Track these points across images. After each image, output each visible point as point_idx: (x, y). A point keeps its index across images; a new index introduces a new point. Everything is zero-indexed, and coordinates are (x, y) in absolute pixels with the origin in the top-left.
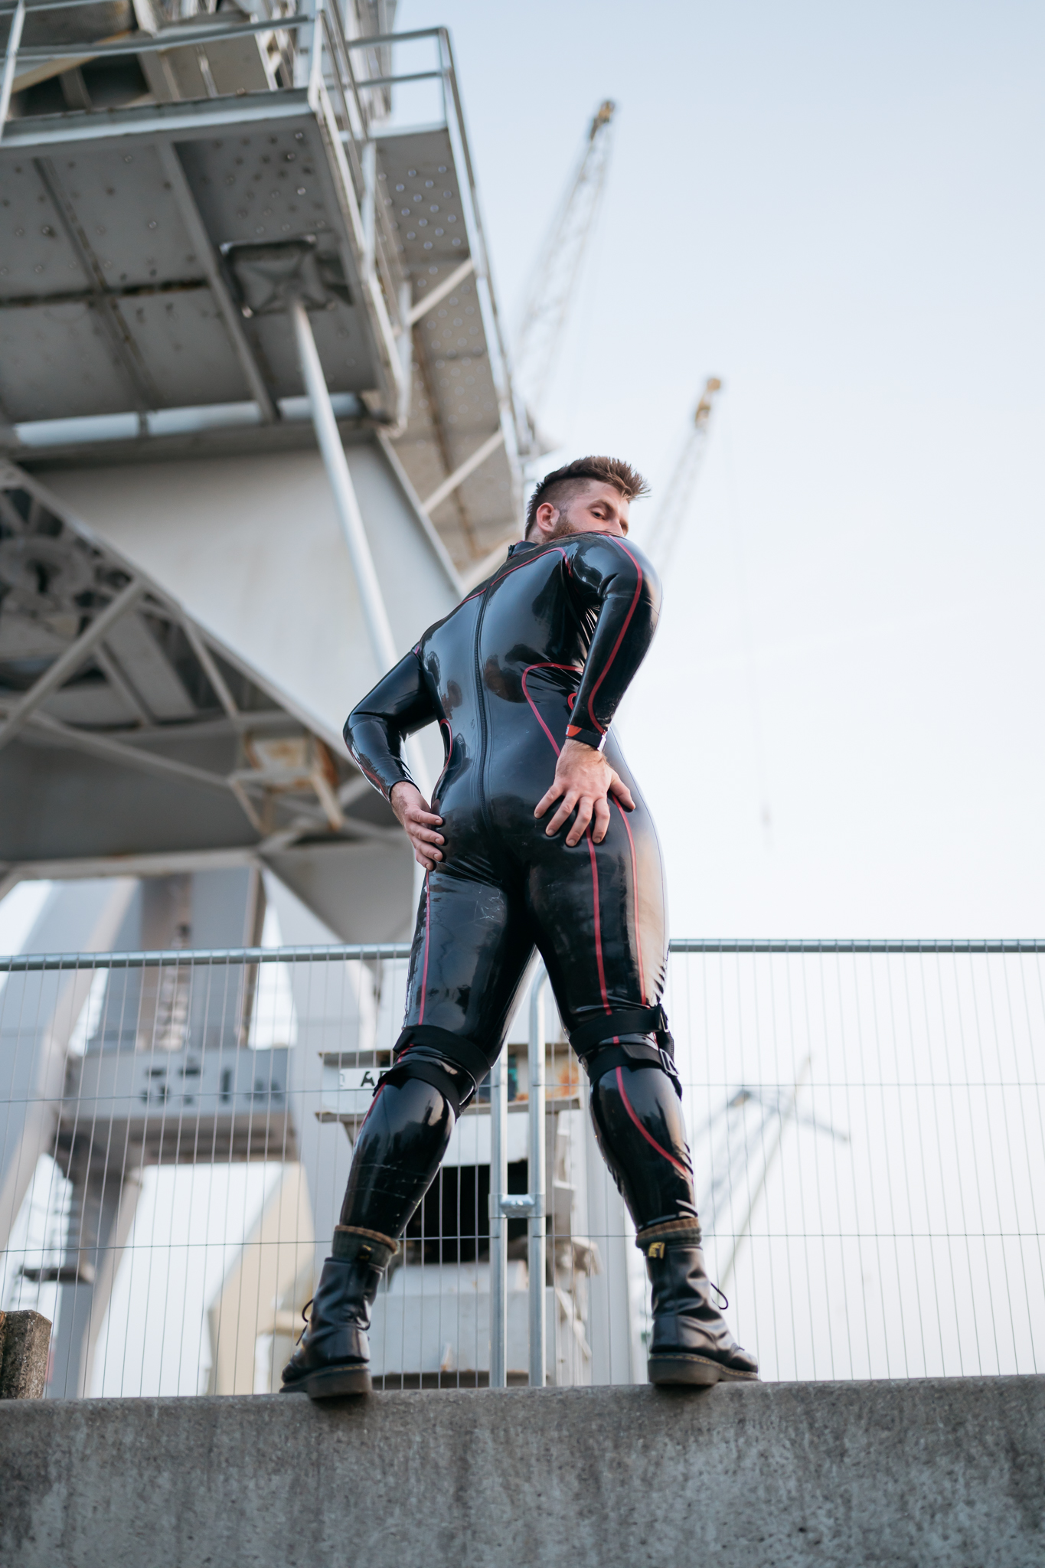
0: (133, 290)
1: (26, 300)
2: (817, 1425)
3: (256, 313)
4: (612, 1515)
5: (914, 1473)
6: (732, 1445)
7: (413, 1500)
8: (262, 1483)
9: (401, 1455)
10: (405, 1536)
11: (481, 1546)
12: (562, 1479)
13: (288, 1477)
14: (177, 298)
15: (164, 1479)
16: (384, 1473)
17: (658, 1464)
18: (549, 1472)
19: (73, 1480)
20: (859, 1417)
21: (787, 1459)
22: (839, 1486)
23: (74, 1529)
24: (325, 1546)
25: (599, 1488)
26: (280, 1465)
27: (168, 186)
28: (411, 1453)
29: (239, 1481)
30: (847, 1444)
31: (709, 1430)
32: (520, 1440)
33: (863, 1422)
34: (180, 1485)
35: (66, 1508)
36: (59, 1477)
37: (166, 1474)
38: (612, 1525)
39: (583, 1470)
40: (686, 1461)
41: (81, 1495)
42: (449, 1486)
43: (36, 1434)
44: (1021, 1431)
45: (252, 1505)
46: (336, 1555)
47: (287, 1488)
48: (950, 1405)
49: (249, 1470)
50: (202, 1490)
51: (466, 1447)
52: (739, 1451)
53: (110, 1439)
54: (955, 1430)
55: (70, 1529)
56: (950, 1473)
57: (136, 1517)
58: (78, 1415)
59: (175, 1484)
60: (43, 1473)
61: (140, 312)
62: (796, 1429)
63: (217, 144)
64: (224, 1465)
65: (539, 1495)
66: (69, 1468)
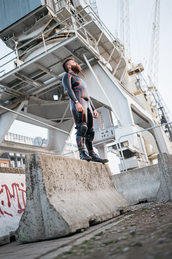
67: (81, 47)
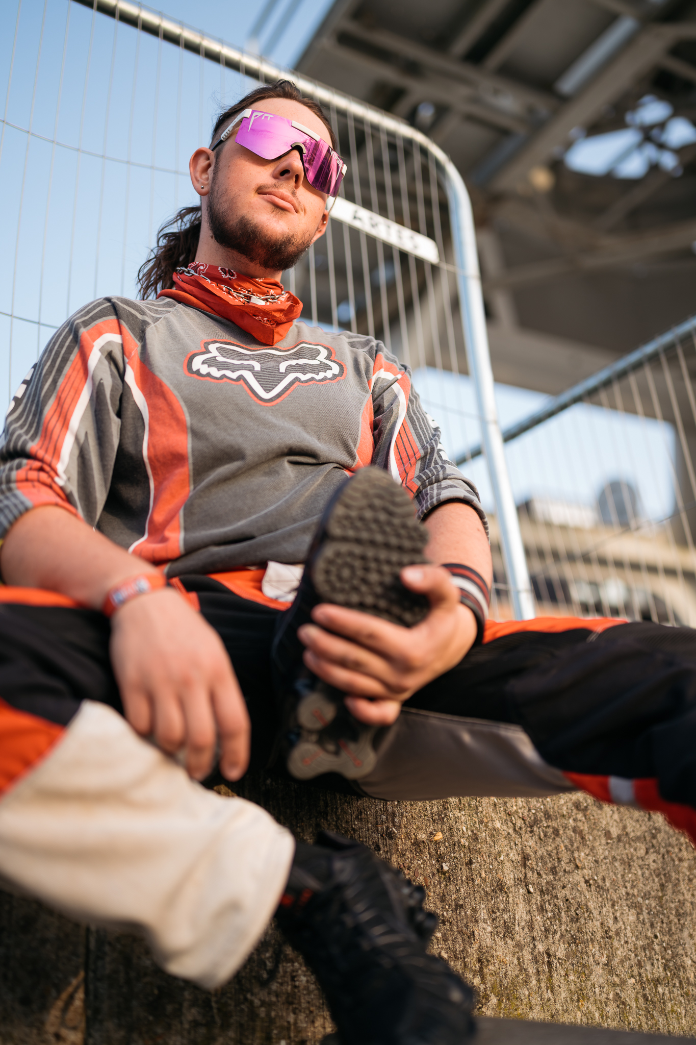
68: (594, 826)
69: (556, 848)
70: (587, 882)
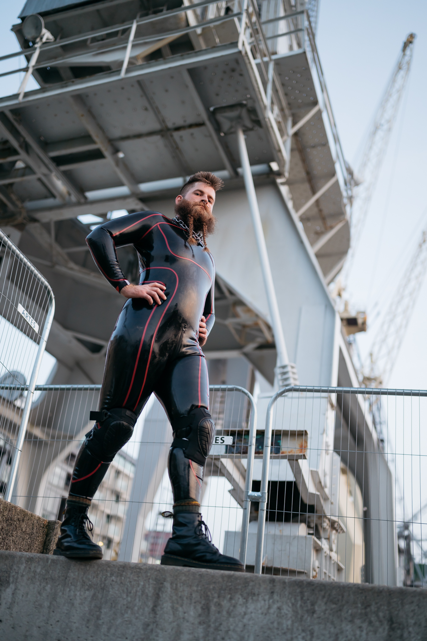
0: (178, 129)
1: (139, 136)
2: (304, 598)
3: (225, 134)
4: (212, 625)
5: (344, 625)
6: (267, 602)
7: (136, 608)
8: (82, 593)
9: (135, 589)
10: (130, 622)
11: (159, 631)
12: (195, 607)
13: (92, 592)
14: (195, 130)
15: (48, 588)
16: (127, 596)
17: (234, 606)
18: (190, 604)
19: (17, 584)
20: (324, 597)
21: (289, 611)
22: (309, 626)
23: (14, 602)
24: (100, 622)
25: (209, 613)
26: (90, 587)
27: (187, 87)
28: (138, 589)
29: (74, 592)
30: (316, 608)
31: (258, 595)
32: (181, 589)
33: (325, 600)
34: (53, 591)
35: (13, 594)
36: (13, 582)
37: (49, 586)
38: (211, 630)
39: (204, 605)
40: (246, 607)
41: (19, 590)
42: (150, 604)
43: (8, 564)
44: (396, 612)
45: (77, 602)
46: (104, 626)
47: (91, 597)
48: (366, 597)
49: (78, 588)
50: (60, 594)
51: (160, 589)
52: (269, 605)
53: (32, 570)
54: (366, 608)
55: (13, 602)
56: (360, 627)
57: (36, 601)
58: (23, 559)
59: (51, 590)
60: (8, 579)
61: (181, 137)
62: (295, 599)
63: (205, 68)
64: (70, 585)
65: (185, 613)
66: (17, 579)
67: (240, 105)
68: (20, 526)
69: (10, 529)
70: (13, 540)
